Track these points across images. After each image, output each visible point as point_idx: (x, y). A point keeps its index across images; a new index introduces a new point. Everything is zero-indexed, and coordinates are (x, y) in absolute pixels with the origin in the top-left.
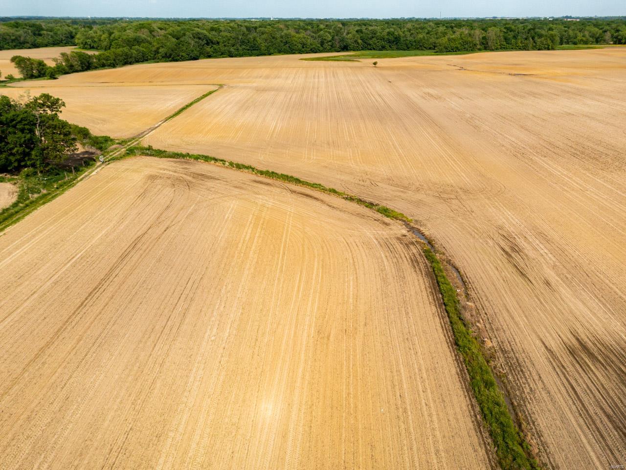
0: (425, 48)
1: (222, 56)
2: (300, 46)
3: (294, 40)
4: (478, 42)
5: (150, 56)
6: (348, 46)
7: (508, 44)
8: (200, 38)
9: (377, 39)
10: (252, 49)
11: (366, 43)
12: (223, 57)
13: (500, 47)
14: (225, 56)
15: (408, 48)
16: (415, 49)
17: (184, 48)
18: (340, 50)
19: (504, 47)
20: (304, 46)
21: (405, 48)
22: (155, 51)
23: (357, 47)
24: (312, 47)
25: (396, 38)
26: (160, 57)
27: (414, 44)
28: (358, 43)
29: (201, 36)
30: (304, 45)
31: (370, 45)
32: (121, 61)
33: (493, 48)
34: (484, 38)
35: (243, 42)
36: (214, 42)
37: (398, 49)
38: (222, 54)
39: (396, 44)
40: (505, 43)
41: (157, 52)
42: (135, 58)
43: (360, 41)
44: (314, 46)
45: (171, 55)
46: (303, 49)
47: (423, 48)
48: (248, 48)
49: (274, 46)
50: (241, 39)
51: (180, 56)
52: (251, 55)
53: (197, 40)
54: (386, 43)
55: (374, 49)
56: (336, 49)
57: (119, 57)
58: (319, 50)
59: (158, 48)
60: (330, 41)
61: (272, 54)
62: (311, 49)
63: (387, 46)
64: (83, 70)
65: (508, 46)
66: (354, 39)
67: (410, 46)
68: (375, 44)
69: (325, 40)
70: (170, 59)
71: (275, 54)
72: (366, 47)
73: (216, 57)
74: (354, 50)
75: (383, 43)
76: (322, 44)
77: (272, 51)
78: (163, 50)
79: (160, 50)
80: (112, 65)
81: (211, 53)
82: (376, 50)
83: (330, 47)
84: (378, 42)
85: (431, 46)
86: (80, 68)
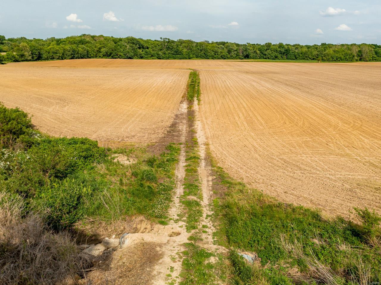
0: (310, 58)
1: (151, 58)
2: (213, 53)
3: (208, 49)
4: (356, 55)
5: (93, 54)
6: (249, 55)
7: (378, 56)
8: (133, 43)
9: (271, 51)
10: (176, 53)
11: (262, 53)
12: (153, 59)
13: (372, 59)
14: (155, 58)
15: (296, 58)
16: (301, 59)
17: (122, 50)
18: (243, 58)
19: (375, 59)
20: (216, 54)
21: (294, 58)
22: (97, 51)
23: (256, 56)
24: (222, 54)
25: (286, 50)
26: (102, 56)
27: (301, 55)
28: (257, 53)
29: (135, 42)
30: (216, 52)
31: (265, 55)
32: (69, 56)
33: (367, 59)
34: (360, 51)
35: (168, 48)
36: (144, 47)
37: (287, 58)
38: (152, 56)
39: (286, 55)
40: (375, 56)
41: (99, 51)
42: (81, 54)
43: (258, 52)
44: (223, 54)
45: (111, 54)
46: (215, 56)
47: (308, 59)
48: (173, 52)
49: (193, 52)
50: (167, 45)
51: (119, 56)
52: (175, 59)
53: (132, 45)
54: (278, 54)
55: (268, 58)
56: (240, 57)
57: (67, 52)
58: (227, 57)
59: (100, 48)
60: (236, 51)
61: (192, 58)
62: (222, 56)
63: (279, 56)
64: (33, 60)
65: (378, 58)
66: (253, 50)
67: (297, 56)
68: (270, 54)
69: (232, 49)
70: (110, 57)
71: (193, 58)
72: (262, 57)
73: (147, 58)
74: (253, 59)
75: (276, 54)
76: (229, 52)
77: (191, 56)
78: (104, 49)
79: (102, 50)
80: (60, 58)
81: (143, 55)
82: (270, 59)
83: (235, 55)
84: (272, 53)
85: (315, 57)
86: (30, 58)
